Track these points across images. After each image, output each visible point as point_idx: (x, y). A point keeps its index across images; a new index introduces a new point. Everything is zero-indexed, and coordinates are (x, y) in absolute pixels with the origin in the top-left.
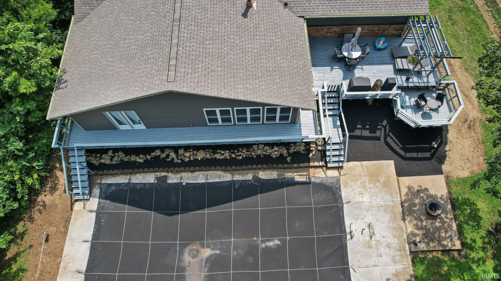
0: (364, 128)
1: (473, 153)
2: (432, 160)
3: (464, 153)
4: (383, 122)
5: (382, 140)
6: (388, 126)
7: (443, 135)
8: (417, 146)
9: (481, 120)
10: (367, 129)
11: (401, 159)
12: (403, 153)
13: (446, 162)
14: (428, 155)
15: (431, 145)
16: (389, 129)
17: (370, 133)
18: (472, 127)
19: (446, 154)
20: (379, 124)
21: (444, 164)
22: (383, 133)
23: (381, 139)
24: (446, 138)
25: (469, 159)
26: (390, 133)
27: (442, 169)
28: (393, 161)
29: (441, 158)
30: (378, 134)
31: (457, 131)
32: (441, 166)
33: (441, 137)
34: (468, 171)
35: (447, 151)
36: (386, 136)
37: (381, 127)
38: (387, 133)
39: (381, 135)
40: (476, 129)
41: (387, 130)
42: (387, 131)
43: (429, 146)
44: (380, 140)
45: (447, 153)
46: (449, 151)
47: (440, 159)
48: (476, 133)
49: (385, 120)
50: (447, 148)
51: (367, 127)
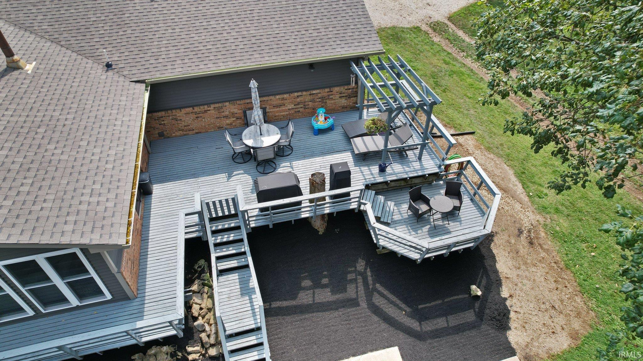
0: (317, 285)
1: (558, 292)
2: (483, 326)
3: (541, 296)
4: (358, 265)
5: (364, 304)
6: (368, 270)
7: (489, 268)
8: (440, 302)
9: (546, 225)
10: (325, 286)
11: (413, 339)
12: (414, 324)
13: (512, 324)
14: (469, 316)
15: (470, 294)
16: (372, 276)
17: (333, 292)
18: (535, 241)
19: (505, 306)
20: (350, 269)
21: (509, 329)
22: (361, 288)
23: (361, 303)
24: (496, 272)
25: (557, 307)
26: (378, 285)
27: (509, 343)
28: (396, 348)
29: (498, 317)
30: (351, 291)
31: (511, 254)
32: (505, 335)
33: (486, 272)
34: (564, 334)
35: (505, 299)
36: (369, 294)
37: (354, 275)
38: (371, 287)
39: (357, 292)
40: (544, 244)
41: (370, 278)
42: (370, 282)
43: (467, 296)
44: (358, 305)
45: (508, 303)
46: (510, 299)
47: (499, 320)
48: (547, 251)
49: (360, 260)
50: (505, 293)
51: (325, 281)
